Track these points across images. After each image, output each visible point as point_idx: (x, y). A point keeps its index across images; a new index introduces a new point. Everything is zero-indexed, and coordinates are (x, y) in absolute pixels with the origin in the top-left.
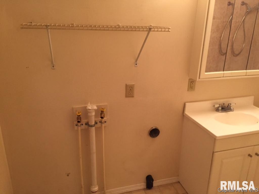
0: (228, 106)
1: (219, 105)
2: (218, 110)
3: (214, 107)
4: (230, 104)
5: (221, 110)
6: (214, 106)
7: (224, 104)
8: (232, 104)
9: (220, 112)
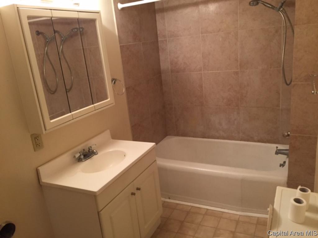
0: (89, 151)
1: (80, 153)
2: (80, 160)
3: (75, 158)
4: (91, 147)
5: (84, 158)
6: (75, 156)
7: (84, 150)
8: (92, 147)
9: (84, 160)
